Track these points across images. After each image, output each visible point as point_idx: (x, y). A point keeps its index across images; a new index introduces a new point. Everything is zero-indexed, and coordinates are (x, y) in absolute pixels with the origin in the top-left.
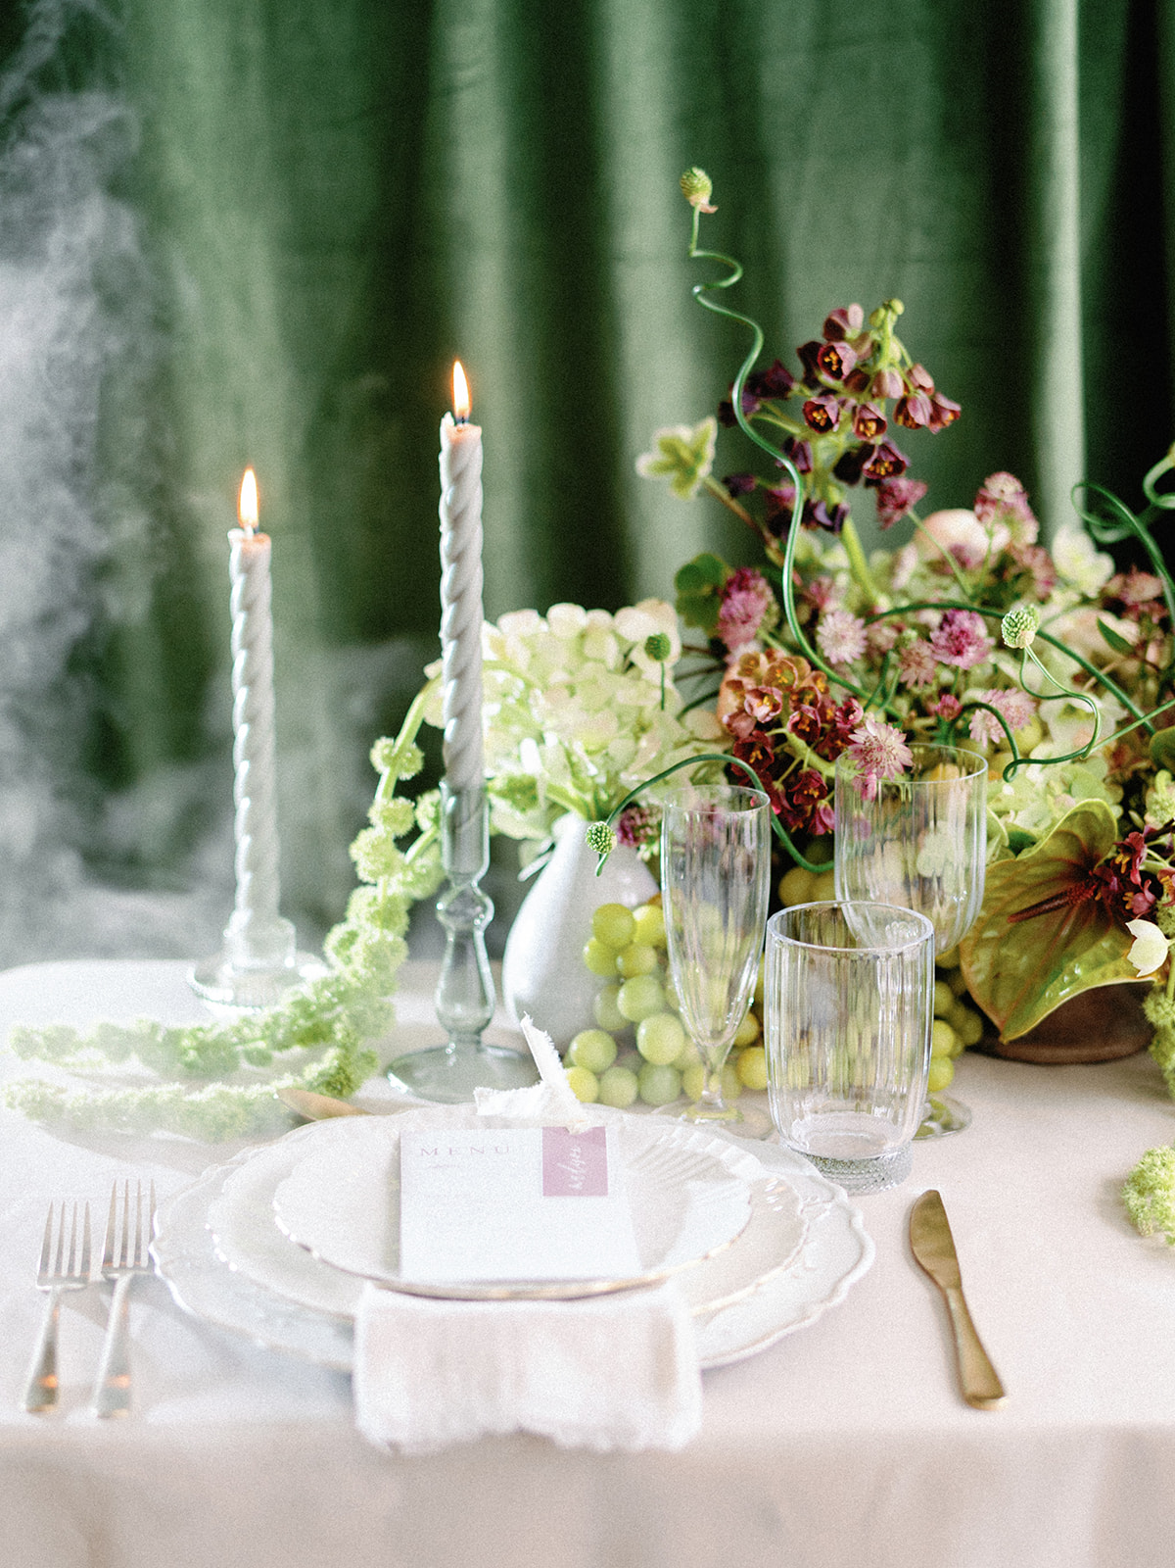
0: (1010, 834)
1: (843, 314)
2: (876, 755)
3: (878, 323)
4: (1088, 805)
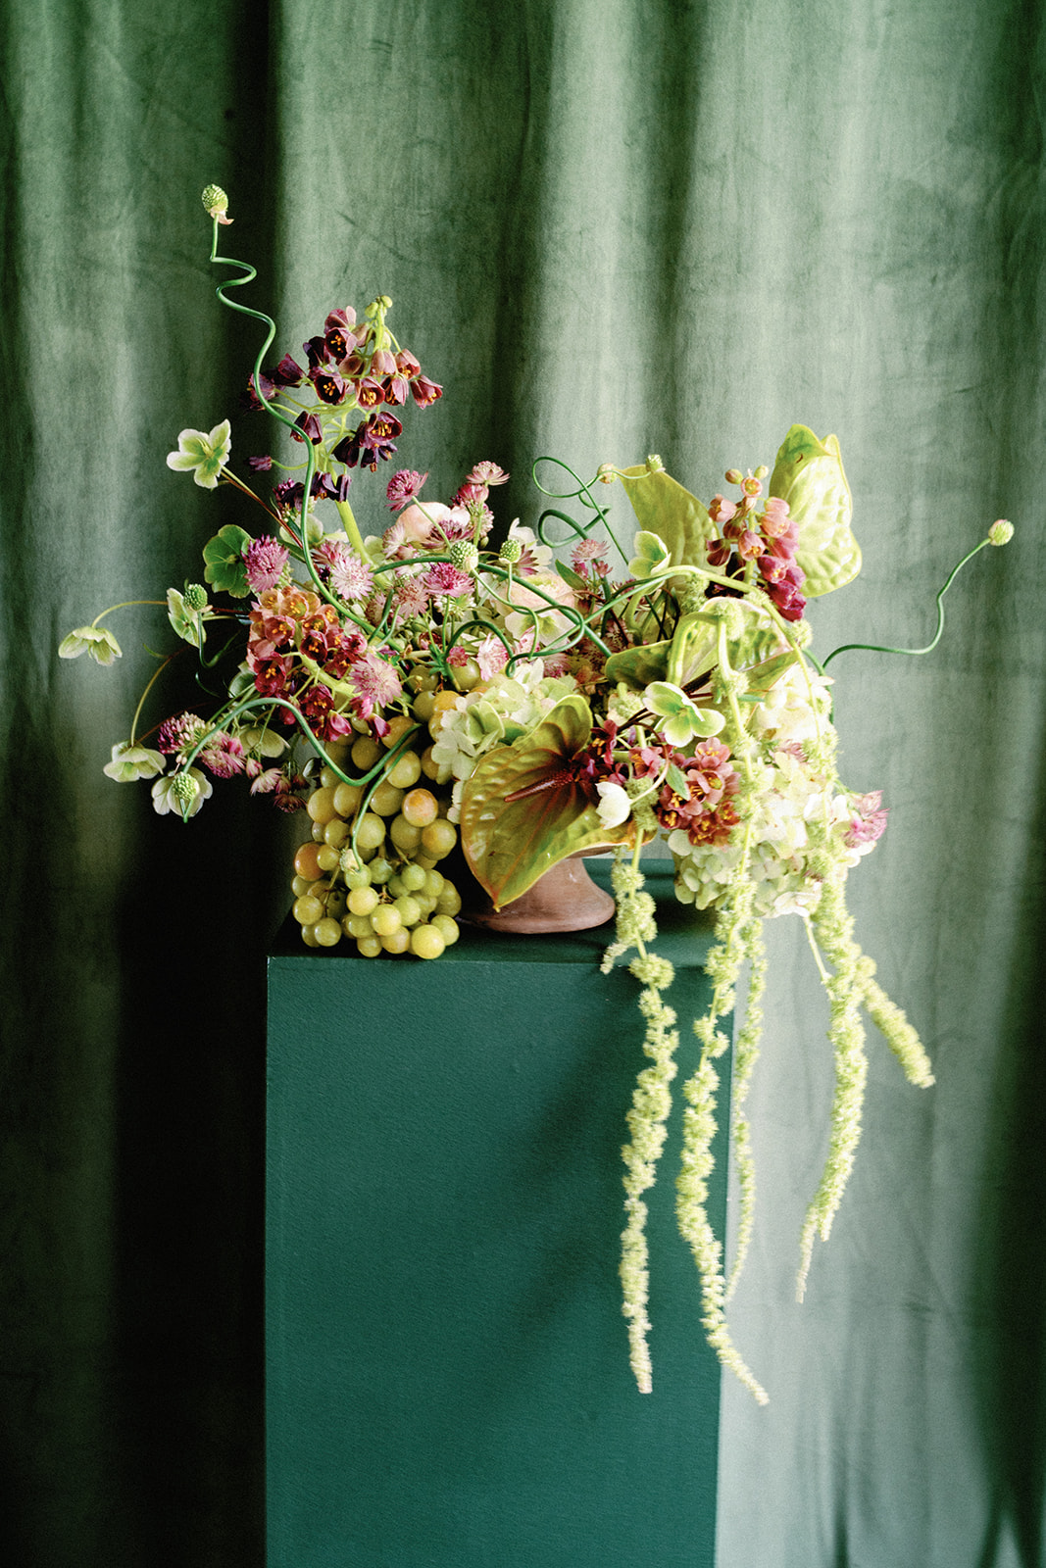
0: (506, 730)
1: (341, 313)
2: (371, 684)
3: (373, 315)
4: (571, 699)
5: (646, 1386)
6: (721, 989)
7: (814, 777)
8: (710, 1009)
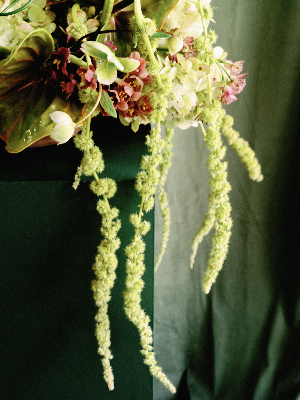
5: (111, 387)
6: (145, 198)
7: (202, 66)
8: (140, 208)
